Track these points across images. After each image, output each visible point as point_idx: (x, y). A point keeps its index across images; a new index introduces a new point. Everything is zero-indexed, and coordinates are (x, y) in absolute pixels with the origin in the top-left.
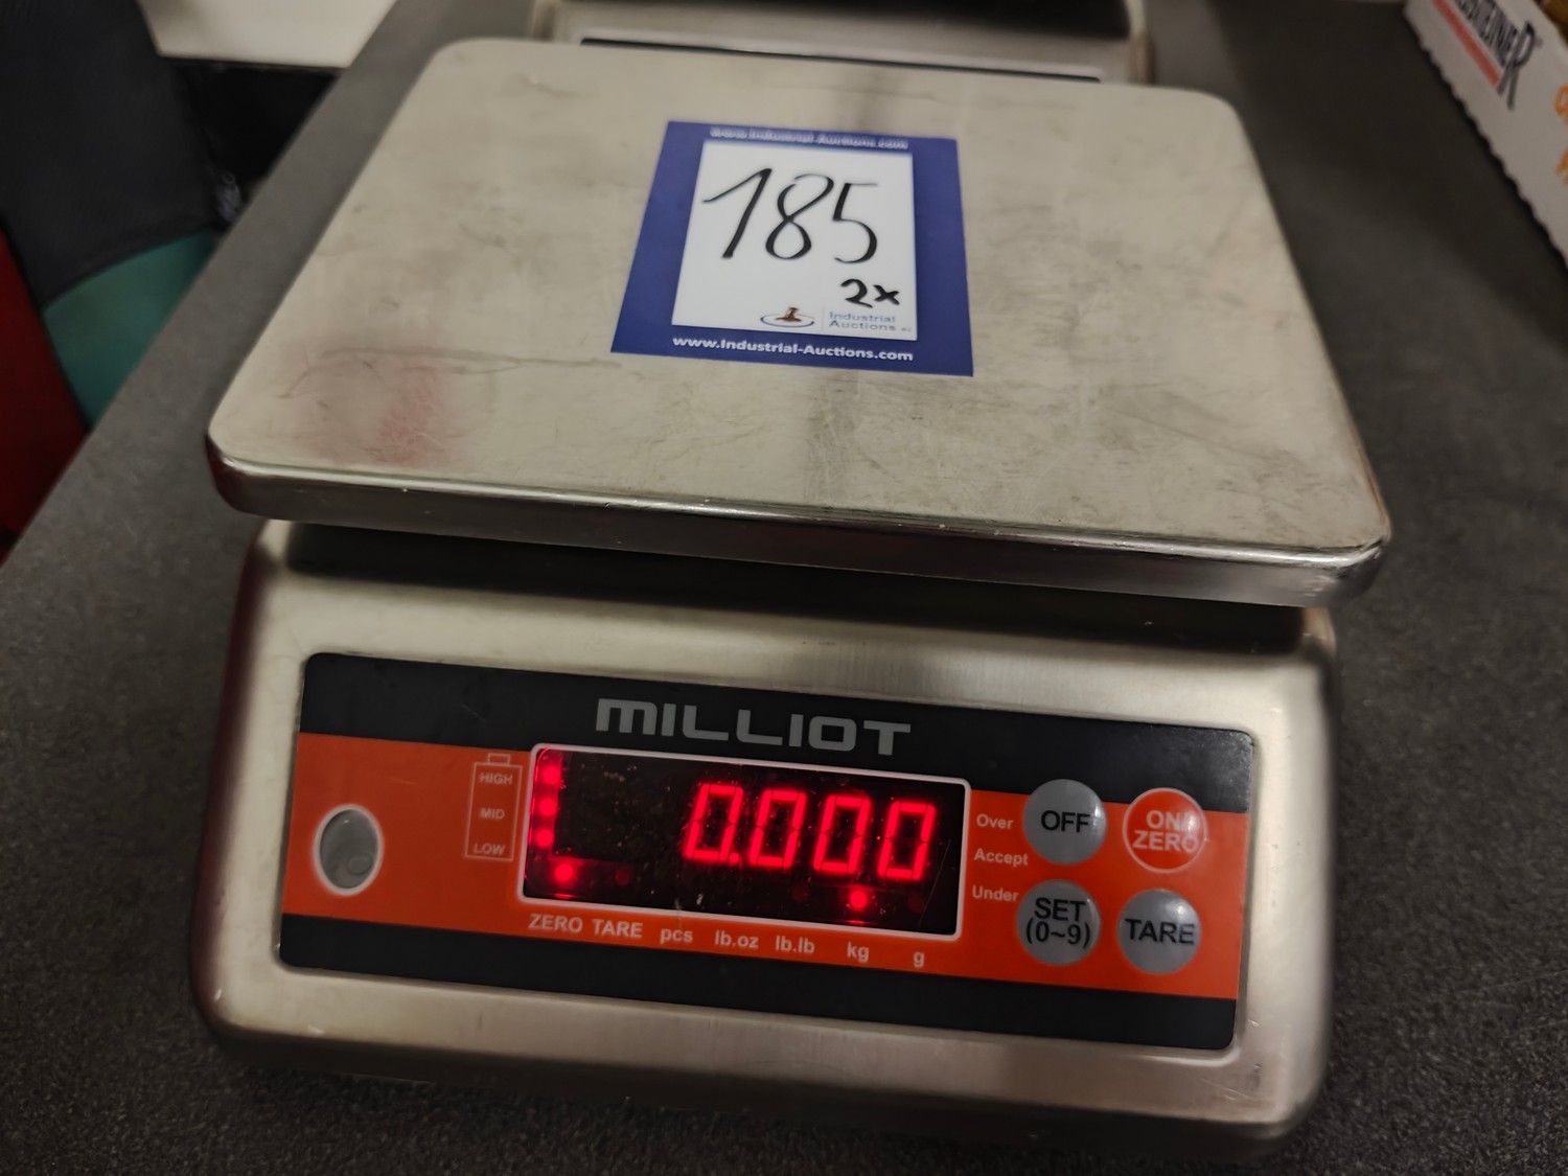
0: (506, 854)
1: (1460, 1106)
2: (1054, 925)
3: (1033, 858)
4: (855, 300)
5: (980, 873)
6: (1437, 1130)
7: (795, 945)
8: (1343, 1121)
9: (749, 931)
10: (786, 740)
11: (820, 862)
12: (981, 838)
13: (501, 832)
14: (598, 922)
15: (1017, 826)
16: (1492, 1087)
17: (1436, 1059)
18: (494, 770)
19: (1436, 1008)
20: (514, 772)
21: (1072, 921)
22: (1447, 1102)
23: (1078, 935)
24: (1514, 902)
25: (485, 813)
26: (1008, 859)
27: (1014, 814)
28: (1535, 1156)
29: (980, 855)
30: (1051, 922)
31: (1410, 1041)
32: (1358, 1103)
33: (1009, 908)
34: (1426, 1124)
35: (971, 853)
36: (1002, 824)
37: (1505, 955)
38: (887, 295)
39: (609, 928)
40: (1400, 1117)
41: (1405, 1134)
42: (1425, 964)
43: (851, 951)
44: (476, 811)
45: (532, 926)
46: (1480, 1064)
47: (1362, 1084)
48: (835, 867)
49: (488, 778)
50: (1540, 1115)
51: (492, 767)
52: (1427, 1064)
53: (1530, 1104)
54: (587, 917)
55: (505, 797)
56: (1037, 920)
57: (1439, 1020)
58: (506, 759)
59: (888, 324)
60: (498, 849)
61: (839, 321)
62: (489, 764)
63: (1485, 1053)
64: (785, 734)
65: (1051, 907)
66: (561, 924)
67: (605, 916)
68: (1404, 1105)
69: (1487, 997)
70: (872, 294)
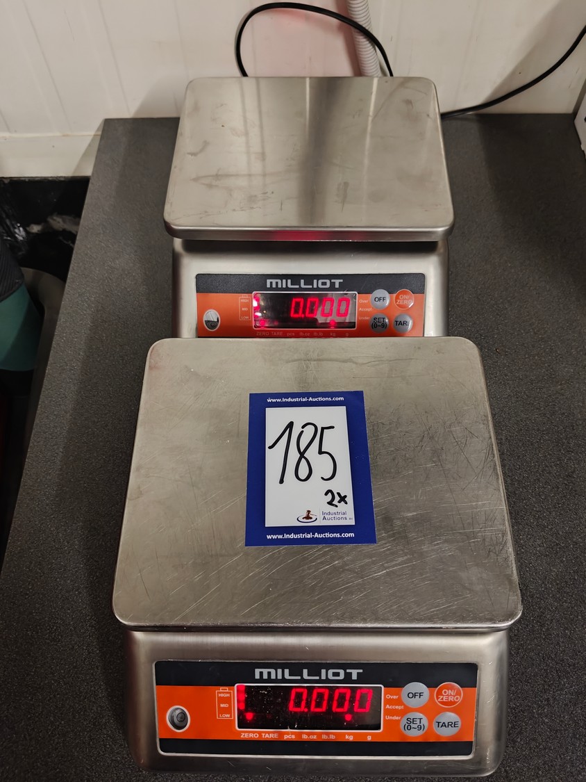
0: (231, 717)
1: (554, 739)
2: (413, 725)
3: (405, 706)
4: (330, 503)
5: (388, 712)
6: (545, 749)
7: (329, 737)
8: (513, 747)
9: (313, 734)
10: (320, 677)
11: (335, 709)
12: (388, 702)
13: (228, 711)
14: (263, 734)
15: (400, 698)
16: (565, 730)
17: (546, 720)
18: (223, 693)
19: (548, 700)
20: (230, 693)
21: (419, 724)
22: (549, 738)
23: (420, 728)
24: (579, 652)
25: (222, 705)
26: (397, 707)
27: (399, 694)
28: (578, 756)
29: (388, 706)
30: (411, 724)
31: (538, 714)
32: (519, 740)
33: (398, 721)
34: (541, 747)
35: (385, 706)
36: (395, 697)
37: (574, 675)
38: (343, 499)
39: (267, 736)
40: (533, 744)
41: (534, 751)
42: (545, 682)
43: (347, 737)
44: (219, 706)
45: (242, 736)
46: (562, 721)
47: (520, 733)
48: (340, 710)
49: (222, 695)
50: (580, 740)
51: (222, 692)
52: (543, 722)
53: (578, 736)
54: (260, 733)
55: (228, 700)
56: (407, 725)
57: (548, 704)
58: (227, 689)
59: (344, 516)
60: (228, 716)
61: (326, 516)
62: (221, 691)
63: (564, 717)
64: (320, 675)
65: (412, 721)
66: (251, 735)
67: (266, 733)
68: (534, 739)
69: (566, 694)
70: (337, 498)
